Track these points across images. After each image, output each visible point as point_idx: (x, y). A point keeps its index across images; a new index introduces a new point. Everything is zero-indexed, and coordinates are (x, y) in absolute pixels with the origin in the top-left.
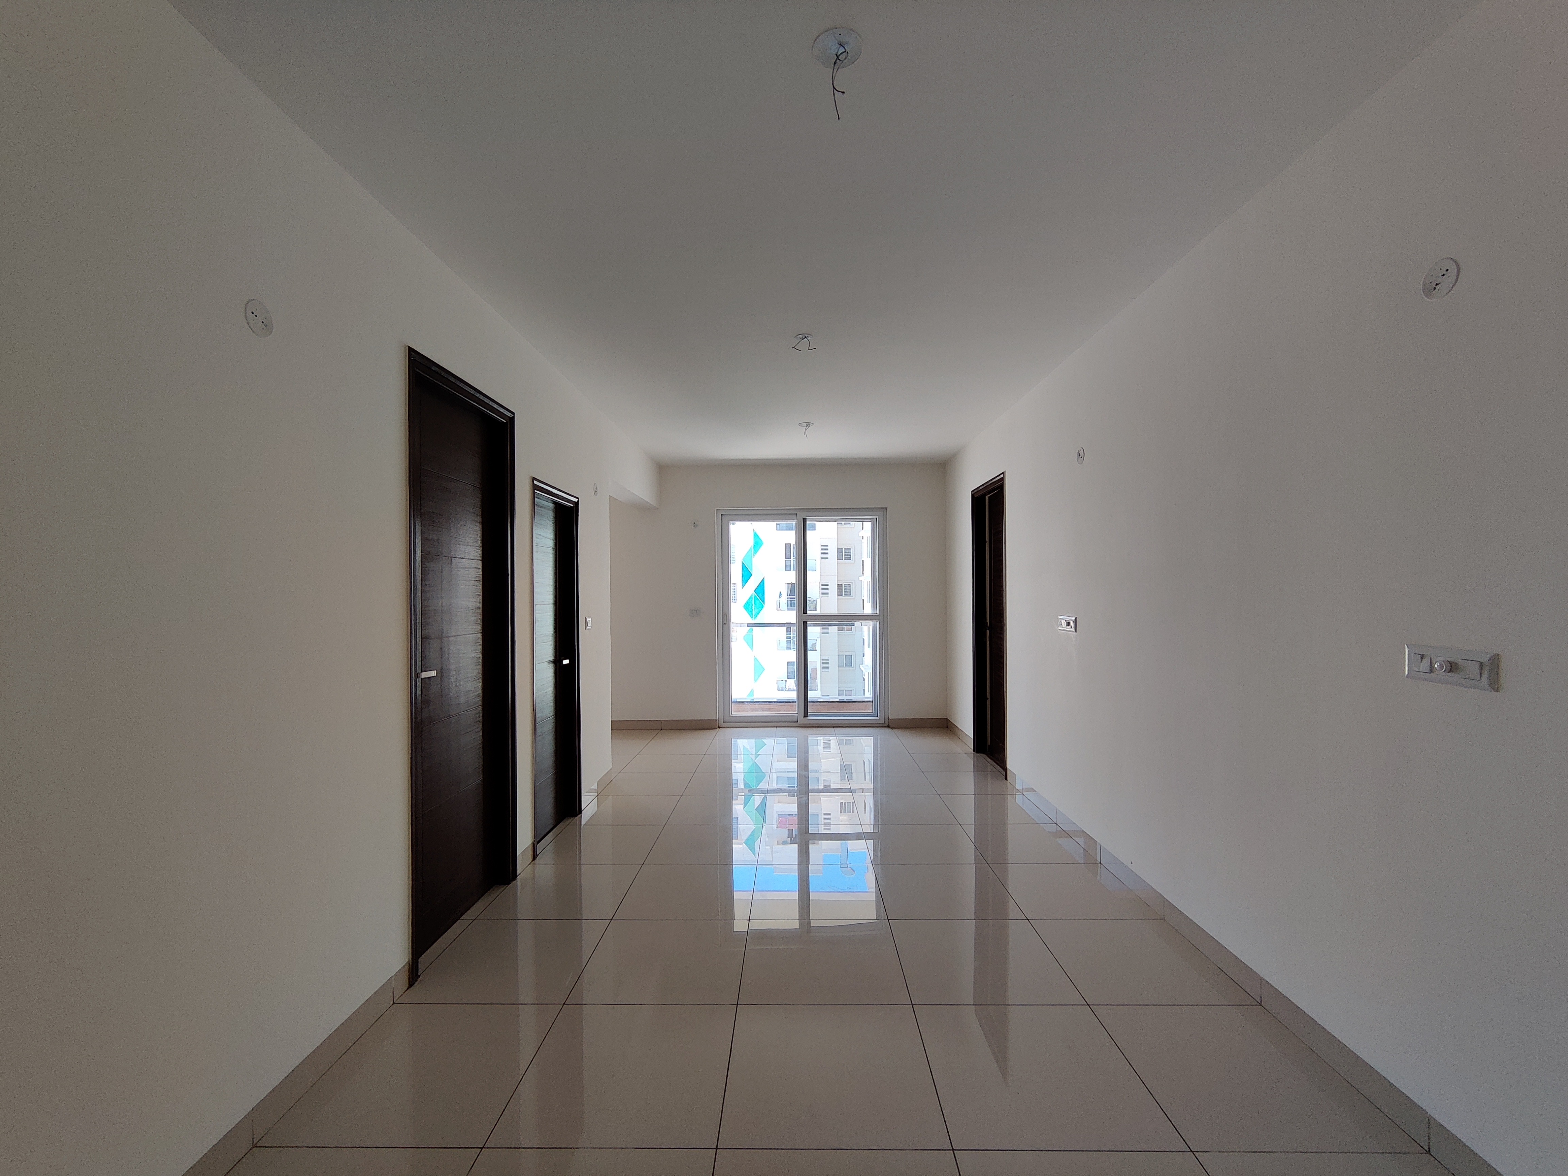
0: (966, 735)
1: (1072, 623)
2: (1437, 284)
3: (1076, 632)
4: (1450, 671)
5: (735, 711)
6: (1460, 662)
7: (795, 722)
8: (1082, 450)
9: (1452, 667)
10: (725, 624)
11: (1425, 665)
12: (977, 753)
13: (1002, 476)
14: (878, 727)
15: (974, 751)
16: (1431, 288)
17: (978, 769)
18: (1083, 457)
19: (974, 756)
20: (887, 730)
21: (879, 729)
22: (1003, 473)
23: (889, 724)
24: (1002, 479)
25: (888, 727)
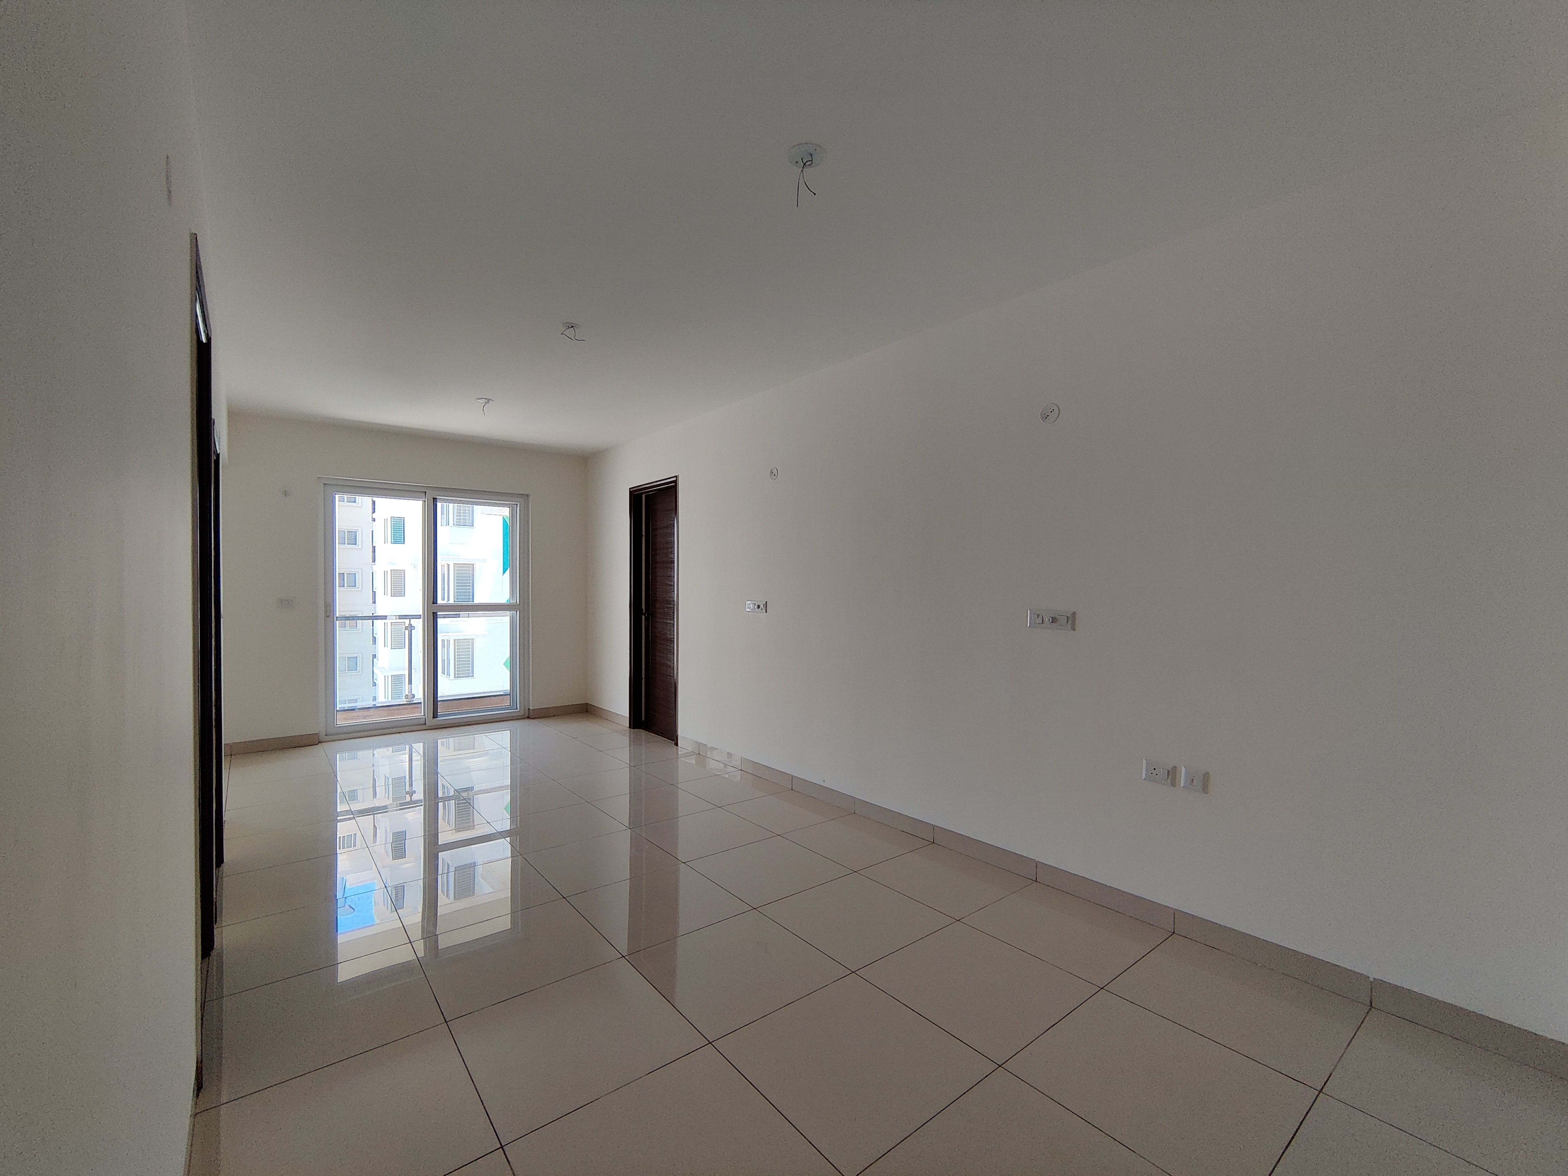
0: (618, 715)
1: (762, 606)
2: (1048, 416)
3: (766, 612)
4: (1052, 622)
5: (341, 721)
6: (1057, 617)
7: (423, 724)
8: (775, 469)
9: (1054, 620)
10: (328, 616)
11: (1039, 620)
12: (633, 729)
13: (674, 479)
14: (518, 719)
15: (630, 727)
16: (1045, 417)
17: (634, 742)
18: (776, 475)
19: (630, 733)
20: (527, 721)
21: (517, 721)
22: (676, 476)
23: (530, 715)
24: (675, 482)
25: (528, 718)
